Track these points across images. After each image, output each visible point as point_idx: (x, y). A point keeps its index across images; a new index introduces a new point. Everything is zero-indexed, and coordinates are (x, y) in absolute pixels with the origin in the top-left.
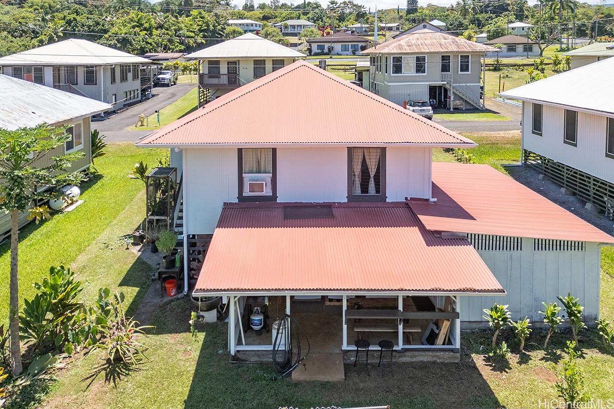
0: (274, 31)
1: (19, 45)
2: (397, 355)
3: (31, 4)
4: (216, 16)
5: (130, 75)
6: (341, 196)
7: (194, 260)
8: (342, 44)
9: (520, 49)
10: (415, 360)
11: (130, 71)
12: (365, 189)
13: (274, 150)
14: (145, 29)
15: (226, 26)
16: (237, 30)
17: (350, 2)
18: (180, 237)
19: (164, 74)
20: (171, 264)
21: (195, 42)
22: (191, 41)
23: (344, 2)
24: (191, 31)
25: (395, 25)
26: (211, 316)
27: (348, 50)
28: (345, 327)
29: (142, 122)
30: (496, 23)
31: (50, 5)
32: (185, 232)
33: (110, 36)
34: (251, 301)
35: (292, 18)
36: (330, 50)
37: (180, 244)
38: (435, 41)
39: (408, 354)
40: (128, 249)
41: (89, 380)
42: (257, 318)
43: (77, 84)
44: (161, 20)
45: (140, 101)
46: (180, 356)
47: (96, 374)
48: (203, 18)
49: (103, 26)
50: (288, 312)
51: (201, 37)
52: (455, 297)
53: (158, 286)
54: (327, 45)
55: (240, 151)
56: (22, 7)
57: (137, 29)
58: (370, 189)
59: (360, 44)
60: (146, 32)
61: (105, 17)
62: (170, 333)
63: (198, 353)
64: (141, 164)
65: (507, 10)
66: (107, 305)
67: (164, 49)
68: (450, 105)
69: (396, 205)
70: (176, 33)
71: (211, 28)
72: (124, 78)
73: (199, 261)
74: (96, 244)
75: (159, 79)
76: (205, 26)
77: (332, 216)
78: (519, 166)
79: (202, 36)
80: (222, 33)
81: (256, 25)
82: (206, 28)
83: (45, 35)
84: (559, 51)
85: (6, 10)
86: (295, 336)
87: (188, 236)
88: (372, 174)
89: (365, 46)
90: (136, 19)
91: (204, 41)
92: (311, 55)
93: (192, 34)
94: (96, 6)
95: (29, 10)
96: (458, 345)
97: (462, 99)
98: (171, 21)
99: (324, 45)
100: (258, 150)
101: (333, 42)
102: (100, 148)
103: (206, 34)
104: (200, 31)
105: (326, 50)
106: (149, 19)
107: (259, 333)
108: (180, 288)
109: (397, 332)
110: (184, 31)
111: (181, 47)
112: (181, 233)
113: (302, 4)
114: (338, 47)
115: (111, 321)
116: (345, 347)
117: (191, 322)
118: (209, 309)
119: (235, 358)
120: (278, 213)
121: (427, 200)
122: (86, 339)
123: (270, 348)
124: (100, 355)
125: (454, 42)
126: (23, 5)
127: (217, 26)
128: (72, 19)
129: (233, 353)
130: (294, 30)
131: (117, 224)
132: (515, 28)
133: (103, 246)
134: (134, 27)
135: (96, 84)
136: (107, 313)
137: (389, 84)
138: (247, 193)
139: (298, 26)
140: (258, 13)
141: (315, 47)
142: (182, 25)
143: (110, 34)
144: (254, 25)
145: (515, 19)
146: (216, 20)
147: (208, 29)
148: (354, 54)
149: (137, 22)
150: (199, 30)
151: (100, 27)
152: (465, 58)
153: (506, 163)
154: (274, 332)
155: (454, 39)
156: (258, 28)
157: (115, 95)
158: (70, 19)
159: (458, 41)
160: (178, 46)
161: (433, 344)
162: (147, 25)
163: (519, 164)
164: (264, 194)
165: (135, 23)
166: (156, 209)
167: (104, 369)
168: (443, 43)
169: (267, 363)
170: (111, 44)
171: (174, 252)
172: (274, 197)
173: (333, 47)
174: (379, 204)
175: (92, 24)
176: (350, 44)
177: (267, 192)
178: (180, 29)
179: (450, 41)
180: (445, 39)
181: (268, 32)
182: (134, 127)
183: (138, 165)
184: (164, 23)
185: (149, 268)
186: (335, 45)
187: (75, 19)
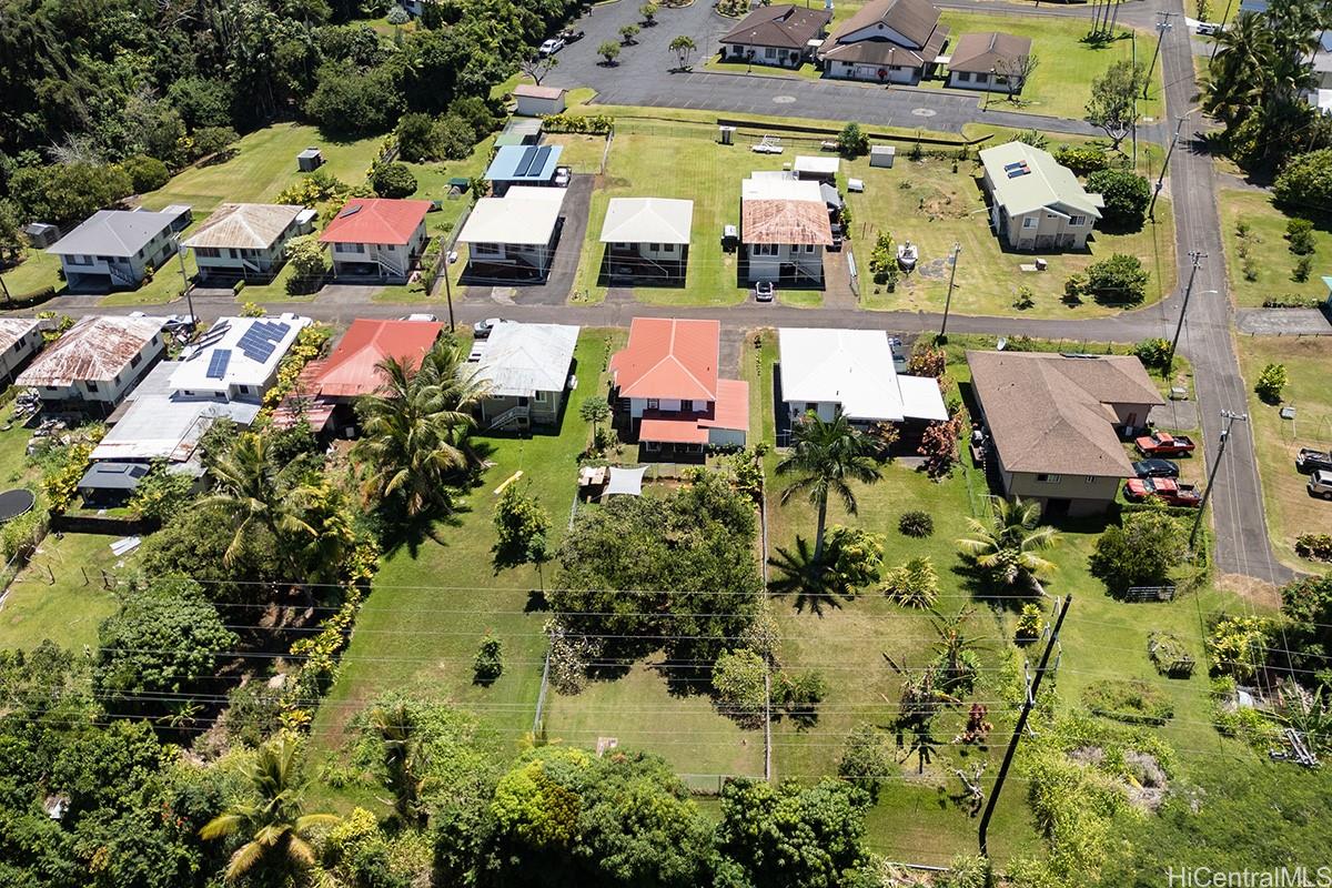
8: (767, 47)
9: (992, 79)
27: (773, 55)
36: (751, 55)
54: (745, 48)
59: (791, 51)
62: (630, 446)
92: (724, 60)
97: (806, 275)
99: (742, 47)
101: (753, 45)
105: (745, 55)
114: (760, 52)
125: (803, 231)
148: (782, 65)
173: (753, 52)
176: (777, 49)
179: (800, 229)
182: (571, 299)
186: (757, 49)
187: (433, 47)
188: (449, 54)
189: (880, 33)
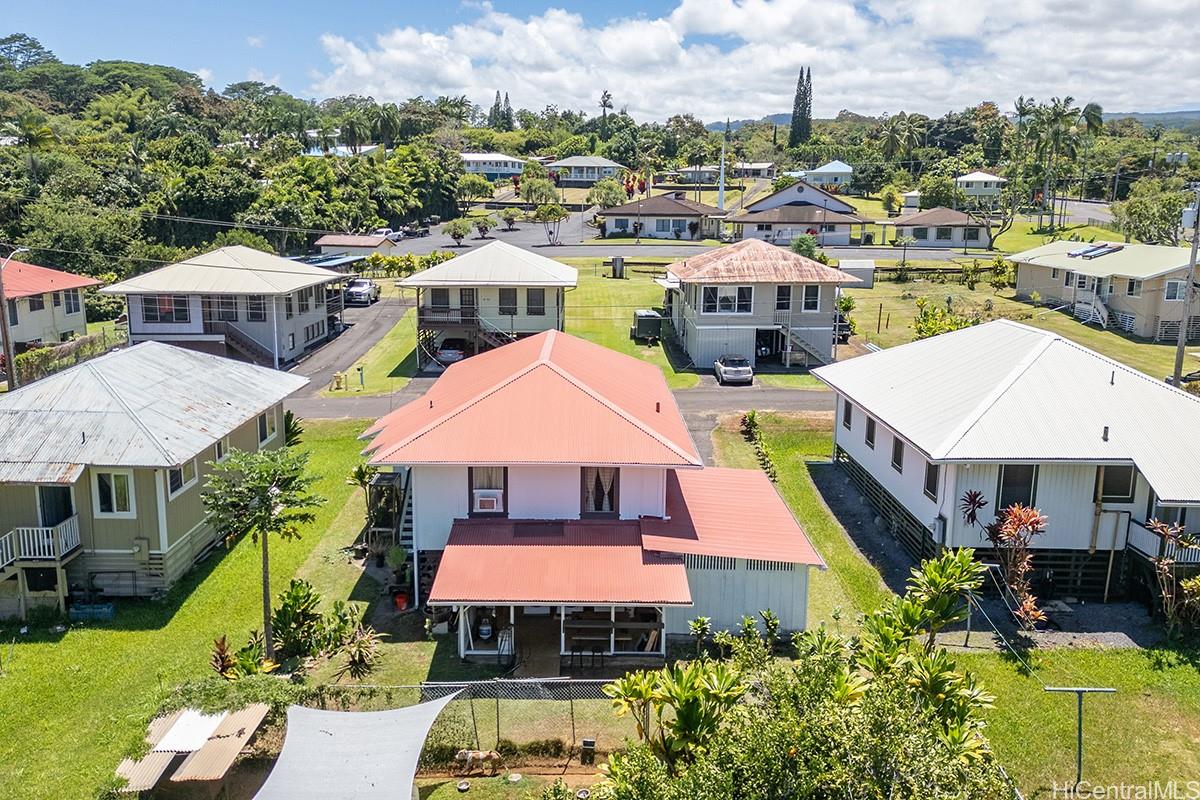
0: (544, 185)
1: (110, 221)
2: (609, 659)
3: (96, 113)
4: (440, 155)
5: (312, 301)
6: (574, 514)
7: (424, 575)
8: (659, 218)
9: (958, 234)
10: (624, 664)
11: (311, 295)
12: (599, 506)
13: (506, 469)
14: (318, 187)
15: (458, 175)
16: (478, 181)
17: (686, 117)
18: (410, 551)
19: (359, 284)
20: (401, 579)
21: (406, 205)
22: (398, 206)
23: (676, 117)
24: (398, 187)
25: (766, 165)
26: (442, 628)
27: (666, 228)
28: (563, 635)
29: (338, 383)
30: (946, 167)
31: (132, 115)
32: (414, 547)
33: (261, 206)
34: (480, 613)
35: (578, 153)
36: (638, 228)
37: (410, 558)
38: (769, 262)
39: (619, 658)
40: (350, 563)
41: (337, 677)
42: (485, 629)
43: (236, 321)
44: (344, 168)
45: (328, 340)
46: (415, 659)
47: (343, 672)
48: (417, 160)
49: (249, 187)
50: (512, 621)
51: (415, 197)
52: (661, 608)
53: (389, 601)
54: (631, 220)
55: (470, 469)
56: (80, 118)
57: (304, 187)
58: (604, 506)
59: (689, 220)
60: (320, 192)
61: (246, 160)
62: (405, 642)
63: (431, 657)
64: (360, 468)
65: (971, 140)
66: (345, 615)
67: (354, 225)
68: (785, 360)
69: (629, 523)
70: (371, 191)
71: (433, 178)
72: (304, 308)
73: (429, 576)
74: (314, 557)
75: (351, 294)
76: (422, 176)
77: (561, 533)
78: (828, 465)
79: (416, 195)
80: (452, 188)
81: (513, 164)
82: (423, 179)
83: (152, 202)
84: (1034, 233)
85: (53, 124)
86: (519, 643)
87: (418, 551)
88: (606, 491)
89: (697, 224)
90: (301, 169)
91: (420, 204)
92: (604, 237)
93: (399, 192)
94: (216, 117)
95: (95, 124)
96: (663, 651)
97: (806, 352)
98: (362, 169)
99: (627, 220)
100: (488, 470)
101: (641, 215)
102: (296, 434)
103: (424, 190)
104: (413, 185)
105: (630, 229)
106: (324, 169)
107: (487, 642)
108: (411, 603)
109: (610, 641)
110: (385, 189)
111: (381, 223)
112: (411, 547)
113: (599, 118)
114: (650, 224)
115: (350, 629)
116: (563, 652)
117: (426, 626)
118: (441, 620)
119: (465, 660)
120: (508, 531)
121: (661, 518)
122: (329, 644)
123: (496, 653)
124: (343, 657)
125: (798, 265)
126: (83, 113)
127: (442, 175)
128: (197, 176)
129: (462, 656)
130: (582, 177)
131: (331, 535)
132: (972, 183)
133: (321, 559)
134: (299, 183)
135: (265, 320)
136: (346, 622)
137: (697, 328)
138: (477, 509)
139: (588, 168)
140: (518, 136)
141: (611, 223)
142: (382, 177)
143: (260, 201)
144: (510, 164)
145: (982, 159)
146: (440, 164)
147: (428, 180)
148: (678, 237)
149: (304, 175)
150: (410, 183)
151: (243, 189)
152: (812, 290)
153: (814, 459)
154: (500, 639)
155: (798, 260)
156: (516, 170)
157: (293, 335)
158: (194, 177)
159: (803, 264)
160: (376, 220)
161: (643, 650)
162: (320, 180)
163: (830, 461)
164: (494, 510)
165: (300, 177)
166: (380, 520)
167: (350, 669)
168: (780, 267)
169: (493, 665)
170: (264, 220)
171: (404, 567)
172: (505, 513)
173: (641, 224)
174: (613, 522)
175: (230, 184)
176: (671, 219)
177: (498, 508)
178: (379, 183)
179: (791, 263)
180: (785, 259)
181: (533, 188)
182: (327, 391)
183: (356, 469)
184: (350, 173)
185: (377, 584)
186: (645, 221)
187: (201, 176)
188: (226, 189)
189: (800, 197)
